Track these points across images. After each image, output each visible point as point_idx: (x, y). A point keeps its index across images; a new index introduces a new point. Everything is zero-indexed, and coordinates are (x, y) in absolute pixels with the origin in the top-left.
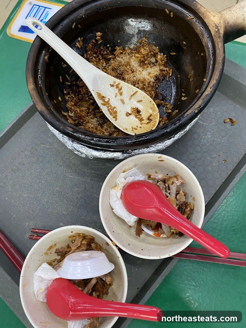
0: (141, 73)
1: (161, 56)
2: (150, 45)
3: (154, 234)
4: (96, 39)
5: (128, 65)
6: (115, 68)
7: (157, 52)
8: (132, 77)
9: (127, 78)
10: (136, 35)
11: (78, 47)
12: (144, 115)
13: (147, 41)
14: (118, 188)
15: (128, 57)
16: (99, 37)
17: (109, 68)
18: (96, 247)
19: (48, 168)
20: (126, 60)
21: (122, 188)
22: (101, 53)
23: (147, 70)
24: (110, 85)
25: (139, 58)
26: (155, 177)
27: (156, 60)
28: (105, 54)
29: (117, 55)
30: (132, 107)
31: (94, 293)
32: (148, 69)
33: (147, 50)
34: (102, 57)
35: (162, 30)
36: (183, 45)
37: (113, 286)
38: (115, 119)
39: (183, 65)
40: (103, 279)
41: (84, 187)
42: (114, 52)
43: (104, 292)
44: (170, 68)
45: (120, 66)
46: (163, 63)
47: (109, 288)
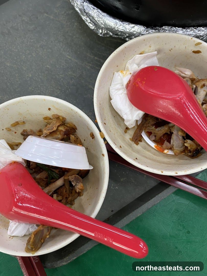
3: (156, 147)
14: (127, 72)
18: (75, 140)
19: (44, 41)
21: (132, 73)
26: (180, 73)
31: (55, 196)
37: (82, 197)
40: (73, 183)
41: (81, 73)
43: (68, 199)
47: (77, 198)
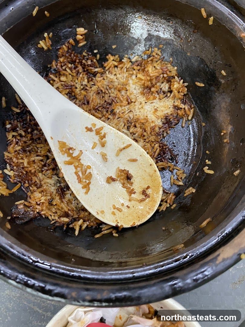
0: (142, 107)
1: (179, 83)
2: (163, 62)
4: (75, 38)
5: (123, 89)
6: (102, 91)
7: (175, 75)
8: (127, 112)
9: (118, 112)
10: (144, 42)
11: (43, 48)
12: (138, 185)
13: (160, 54)
15: (126, 75)
16: (82, 35)
17: (93, 88)
20: (122, 80)
22: (82, 62)
23: (152, 103)
24: (86, 128)
25: (143, 82)
27: (170, 88)
28: (88, 65)
29: (109, 68)
30: (119, 168)
32: (155, 101)
33: (157, 71)
34: (83, 68)
35: (188, 42)
36: (221, 76)
38: (85, 190)
39: (214, 108)
42: (105, 62)
44: (191, 106)
45: (110, 88)
46: (180, 96)
